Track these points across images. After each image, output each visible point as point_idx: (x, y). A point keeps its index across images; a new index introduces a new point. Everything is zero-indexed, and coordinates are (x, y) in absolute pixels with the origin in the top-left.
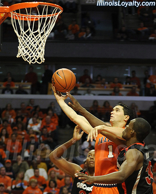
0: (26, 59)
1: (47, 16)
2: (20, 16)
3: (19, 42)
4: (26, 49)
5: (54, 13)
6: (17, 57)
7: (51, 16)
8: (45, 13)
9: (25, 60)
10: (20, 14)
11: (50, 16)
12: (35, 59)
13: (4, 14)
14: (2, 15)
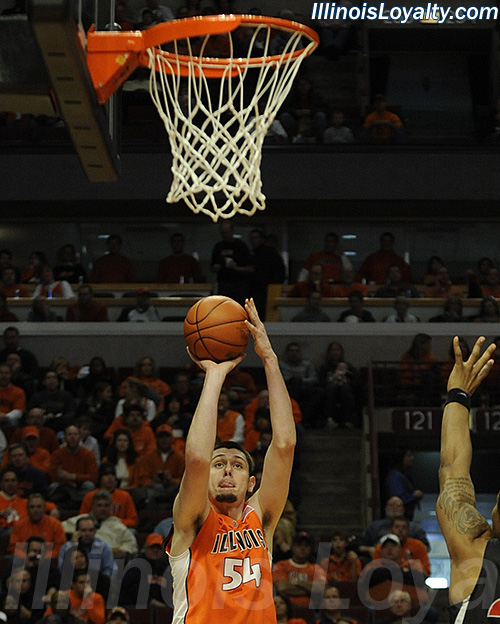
0: (200, 207)
1: (267, 62)
2: (178, 63)
3: (173, 151)
4: (199, 172)
5: (289, 51)
6: (169, 200)
7: (279, 60)
8: (257, 53)
9: (196, 211)
10: (177, 56)
11: (276, 60)
12: (235, 204)
13: (126, 56)
14: (121, 60)
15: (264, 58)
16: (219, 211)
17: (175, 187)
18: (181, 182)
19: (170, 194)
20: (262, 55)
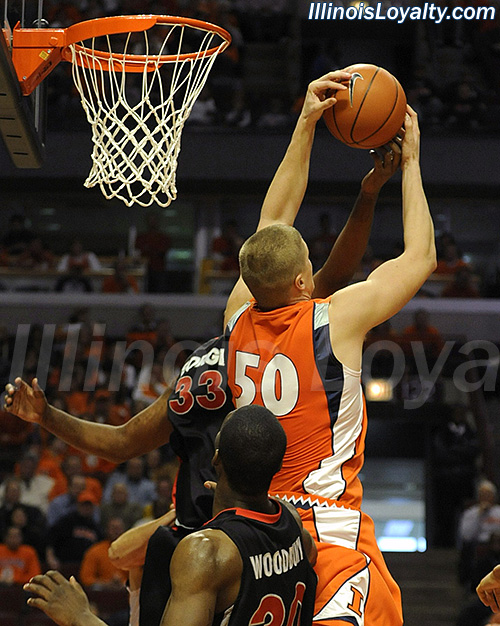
0: (114, 193)
1: (182, 59)
6: (87, 185)
7: (194, 57)
9: (109, 198)
11: (191, 57)
13: (49, 51)
14: (44, 55)
15: (178, 56)
16: (134, 198)
17: (93, 172)
18: (99, 169)
19: (88, 180)
20: (176, 53)
